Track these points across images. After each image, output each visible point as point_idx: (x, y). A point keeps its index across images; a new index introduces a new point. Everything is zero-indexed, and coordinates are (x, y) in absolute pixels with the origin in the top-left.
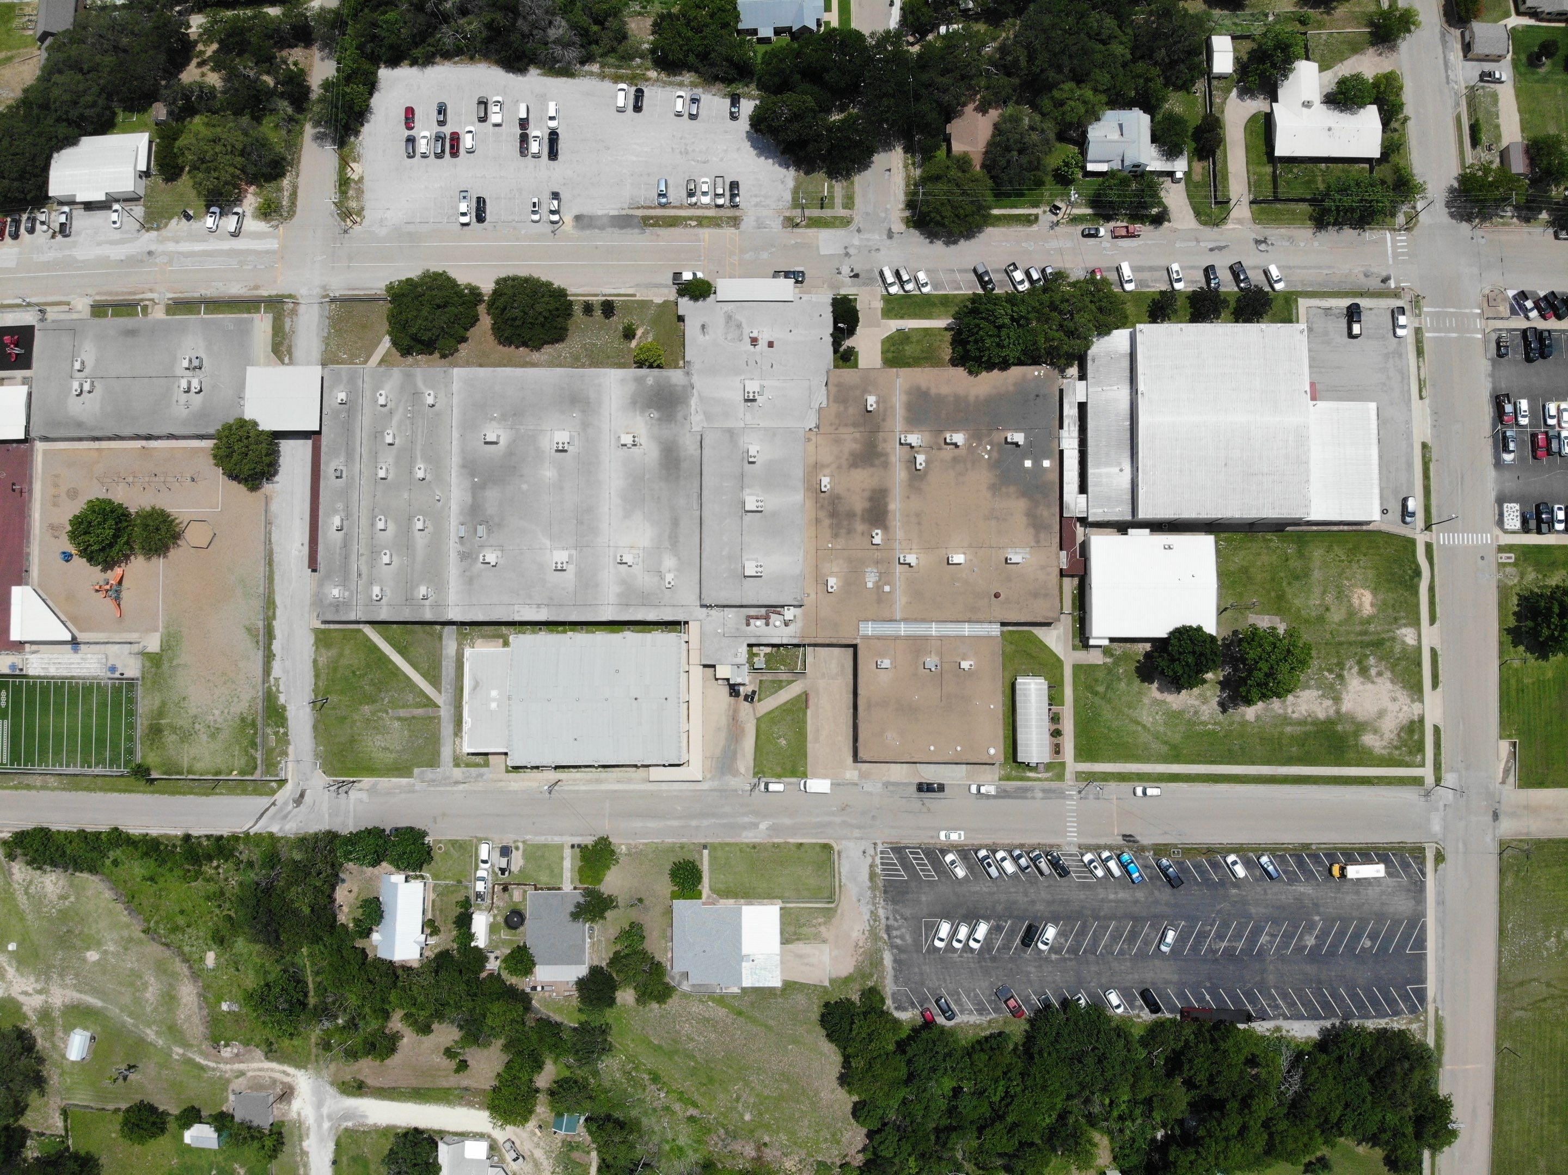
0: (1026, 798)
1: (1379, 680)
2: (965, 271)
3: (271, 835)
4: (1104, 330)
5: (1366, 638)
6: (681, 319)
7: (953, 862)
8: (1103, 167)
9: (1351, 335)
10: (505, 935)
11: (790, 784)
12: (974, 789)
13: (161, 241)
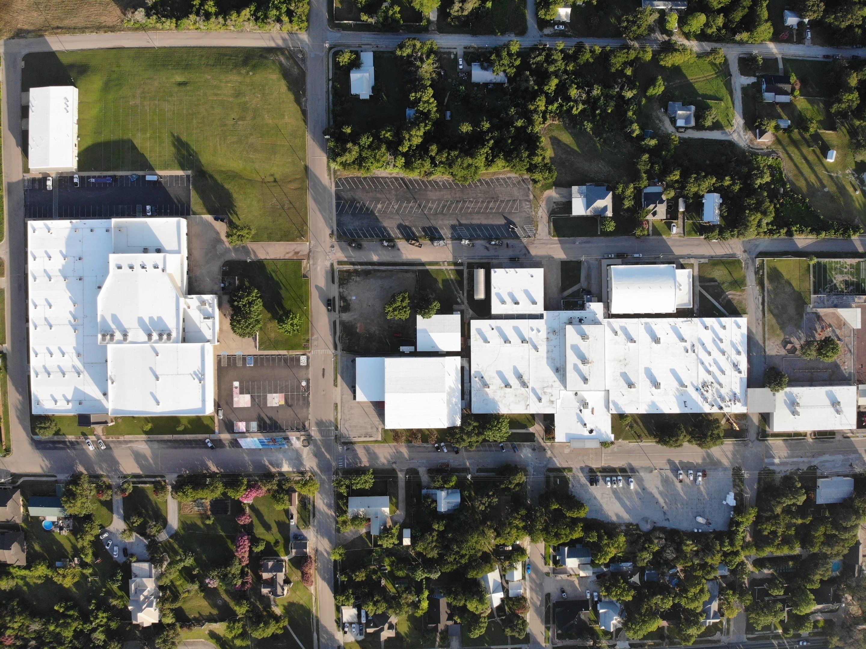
6: (613, 434)
13: (810, 462)
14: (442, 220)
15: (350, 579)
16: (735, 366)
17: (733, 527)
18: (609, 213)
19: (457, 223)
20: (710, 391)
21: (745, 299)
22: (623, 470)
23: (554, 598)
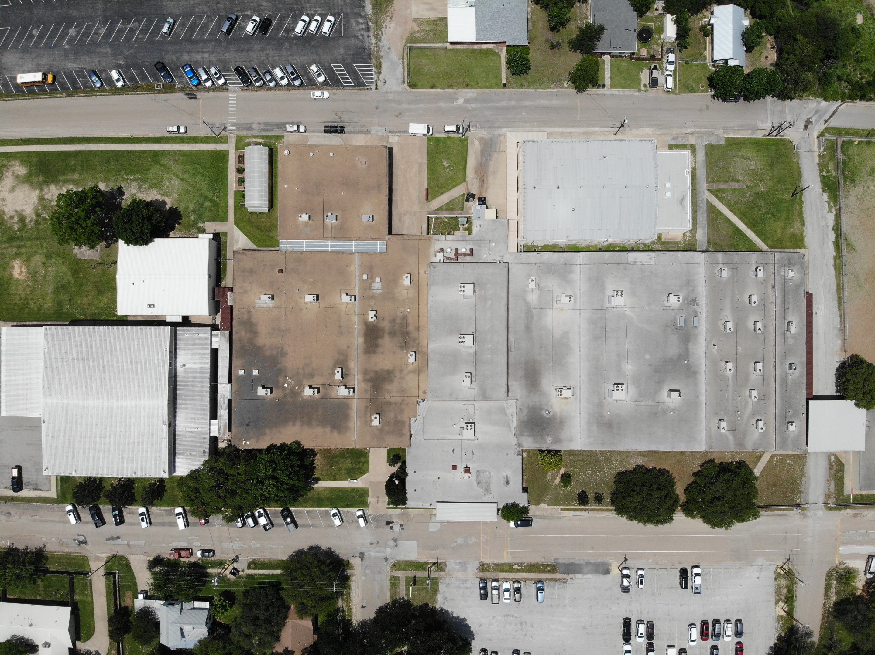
0: (265, 124)
1: (12, 213)
2: (304, 526)
3: (826, 99)
4: (194, 475)
5: (19, 243)
6: (525, 490)
7: (319, 75)
8: (197, 604)
9: (20, 468)
10: (652, 25)
11: (440, 132)
12: (302, 129)
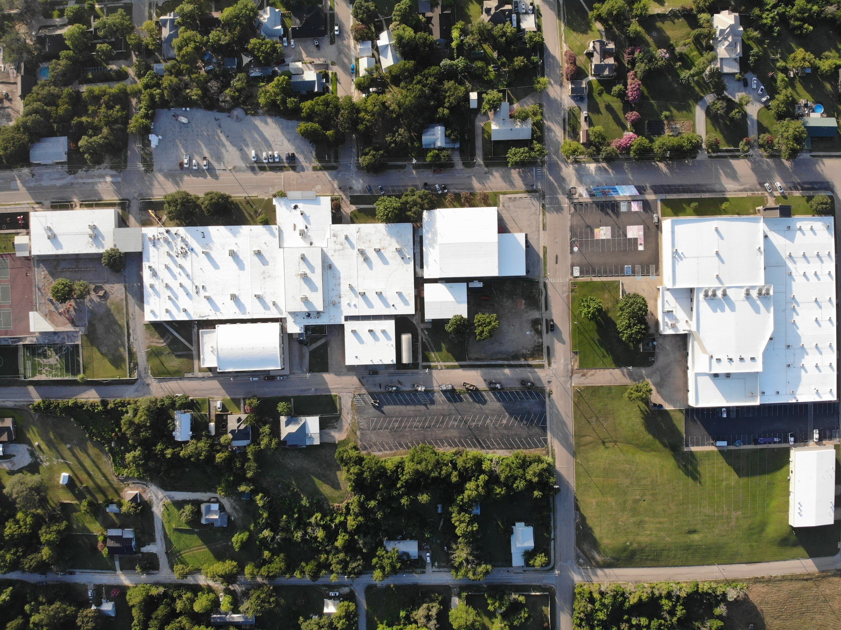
6: (274, 205)
10: (221, 431)
11: (323, 374)
13: (76, 178)
14: (444, 410)
15: (528, 58)
16: (155, 274)
17: (152, 113)
18: (283, 419)
19: (429, 406)
20: (179, 248)
21: (147, 338)
22: (262, 169)
23: (326, 39)
